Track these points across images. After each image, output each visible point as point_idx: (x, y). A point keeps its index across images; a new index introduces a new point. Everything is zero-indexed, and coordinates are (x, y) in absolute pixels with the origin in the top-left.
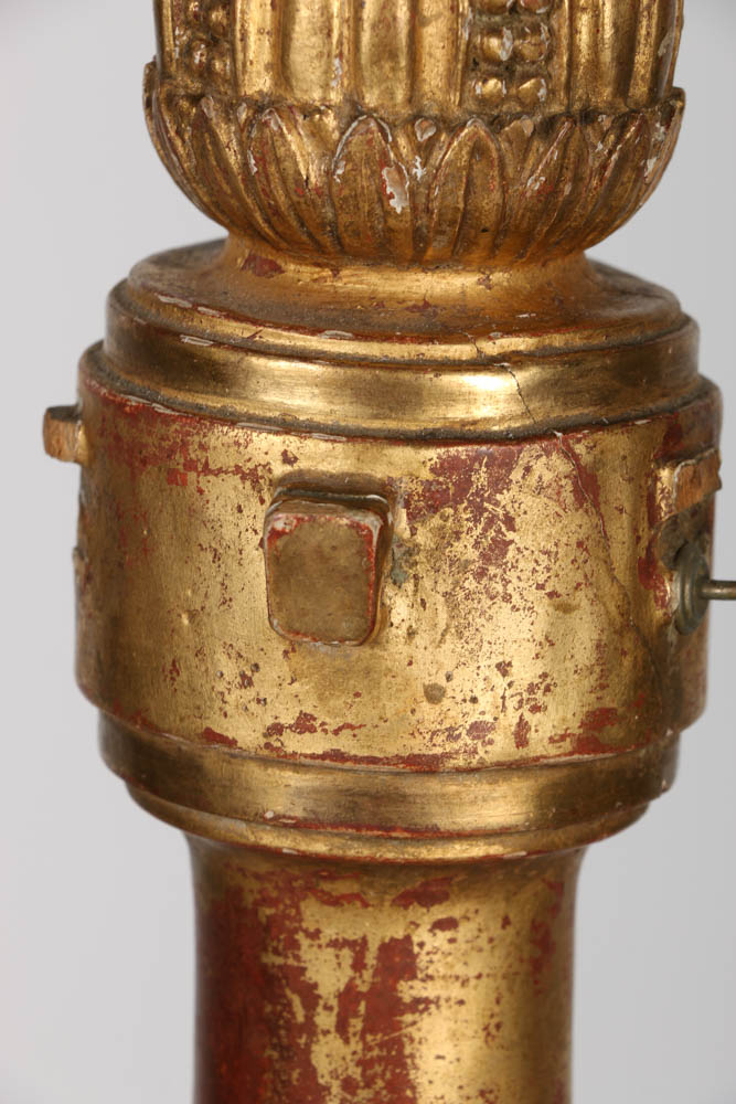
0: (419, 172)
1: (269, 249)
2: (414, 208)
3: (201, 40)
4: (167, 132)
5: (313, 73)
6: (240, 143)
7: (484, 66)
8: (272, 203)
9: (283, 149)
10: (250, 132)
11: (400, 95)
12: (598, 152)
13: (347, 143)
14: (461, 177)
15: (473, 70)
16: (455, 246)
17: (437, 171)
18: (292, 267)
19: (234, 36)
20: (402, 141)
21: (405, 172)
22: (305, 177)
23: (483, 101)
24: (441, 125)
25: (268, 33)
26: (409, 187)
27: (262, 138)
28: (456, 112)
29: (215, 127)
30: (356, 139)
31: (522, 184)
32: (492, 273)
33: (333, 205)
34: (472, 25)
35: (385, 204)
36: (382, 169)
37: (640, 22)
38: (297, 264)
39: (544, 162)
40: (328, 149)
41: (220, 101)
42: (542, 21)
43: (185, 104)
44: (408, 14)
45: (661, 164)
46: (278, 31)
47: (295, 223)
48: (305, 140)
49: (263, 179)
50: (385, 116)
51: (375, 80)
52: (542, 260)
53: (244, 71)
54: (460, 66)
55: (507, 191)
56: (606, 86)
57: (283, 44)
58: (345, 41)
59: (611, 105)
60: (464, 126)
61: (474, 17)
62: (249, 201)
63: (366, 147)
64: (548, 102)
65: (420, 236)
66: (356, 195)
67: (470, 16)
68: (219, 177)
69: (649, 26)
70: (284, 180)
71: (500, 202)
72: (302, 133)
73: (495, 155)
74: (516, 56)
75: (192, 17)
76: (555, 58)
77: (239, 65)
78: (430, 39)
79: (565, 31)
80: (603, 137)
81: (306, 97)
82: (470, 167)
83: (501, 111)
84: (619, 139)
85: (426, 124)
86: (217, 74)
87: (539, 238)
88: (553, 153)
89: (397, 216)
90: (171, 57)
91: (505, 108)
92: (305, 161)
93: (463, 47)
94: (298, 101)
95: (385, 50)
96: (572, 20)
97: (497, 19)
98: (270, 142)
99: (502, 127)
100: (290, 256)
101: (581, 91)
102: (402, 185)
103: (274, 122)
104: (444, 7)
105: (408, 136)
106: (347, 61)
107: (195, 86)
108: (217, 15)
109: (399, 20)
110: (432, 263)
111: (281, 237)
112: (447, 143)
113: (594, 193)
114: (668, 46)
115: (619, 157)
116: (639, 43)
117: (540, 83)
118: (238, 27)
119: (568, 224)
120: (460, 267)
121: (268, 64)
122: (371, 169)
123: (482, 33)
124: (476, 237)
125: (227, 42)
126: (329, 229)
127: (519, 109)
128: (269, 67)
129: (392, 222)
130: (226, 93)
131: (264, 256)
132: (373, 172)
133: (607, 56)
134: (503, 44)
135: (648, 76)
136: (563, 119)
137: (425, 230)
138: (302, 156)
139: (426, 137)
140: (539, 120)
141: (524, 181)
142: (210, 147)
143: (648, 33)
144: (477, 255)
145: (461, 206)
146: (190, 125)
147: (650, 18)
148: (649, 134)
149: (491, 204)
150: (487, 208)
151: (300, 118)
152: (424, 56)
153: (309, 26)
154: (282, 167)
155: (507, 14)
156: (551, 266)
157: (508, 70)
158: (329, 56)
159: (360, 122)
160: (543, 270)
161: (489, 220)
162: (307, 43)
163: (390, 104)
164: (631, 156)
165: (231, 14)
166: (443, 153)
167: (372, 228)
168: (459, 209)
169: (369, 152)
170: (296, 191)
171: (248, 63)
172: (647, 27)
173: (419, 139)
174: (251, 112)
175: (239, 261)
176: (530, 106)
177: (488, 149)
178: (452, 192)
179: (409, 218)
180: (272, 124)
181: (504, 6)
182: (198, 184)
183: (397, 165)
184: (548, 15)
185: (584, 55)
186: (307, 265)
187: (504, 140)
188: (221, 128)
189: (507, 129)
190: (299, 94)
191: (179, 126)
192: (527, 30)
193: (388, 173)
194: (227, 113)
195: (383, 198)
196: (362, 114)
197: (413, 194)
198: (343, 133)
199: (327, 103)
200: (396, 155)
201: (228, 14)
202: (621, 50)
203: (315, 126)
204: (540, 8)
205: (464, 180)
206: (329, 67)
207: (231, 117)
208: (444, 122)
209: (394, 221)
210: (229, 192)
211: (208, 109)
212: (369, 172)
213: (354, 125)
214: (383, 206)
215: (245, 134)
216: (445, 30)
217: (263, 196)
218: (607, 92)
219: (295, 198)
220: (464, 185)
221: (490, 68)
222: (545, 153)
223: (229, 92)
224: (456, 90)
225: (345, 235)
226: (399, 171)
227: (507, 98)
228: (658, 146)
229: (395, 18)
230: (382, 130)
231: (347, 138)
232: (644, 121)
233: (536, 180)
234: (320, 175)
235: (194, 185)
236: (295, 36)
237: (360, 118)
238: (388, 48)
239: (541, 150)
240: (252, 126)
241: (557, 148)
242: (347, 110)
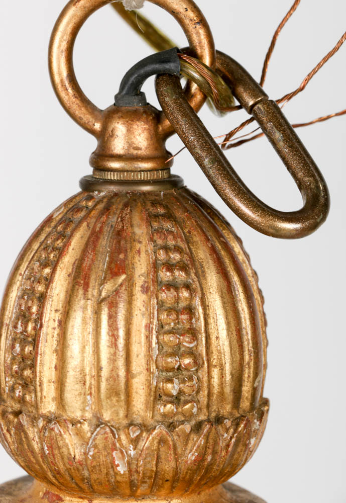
0: (132, 453)
1: (56, 489)
2: (130, 471)
3: (19, 384)
4: (2, 430)
5: (77, 403)
6: (40, 438)
7: (164, 398)
8: (57, 468)
9: (61, 442)
10: (45, 433)
11: (122, 413)
12: (225, 438)
13: (95, 439)
14: (154, 455)
15: (159, 400)
16: (152, 488)
17: (142, 451)
18: (68, 498)
19: (36, 384)
20: (123, 437)
21: (125, 453)
22: (73, 456)
23: (164, 415)
24: (143, 428)
25: (53, 382)
26: (127, 461)
27: (51, 436)
28: (150, 422)
29: (26, 430)
30: (99, 437)
31: (185, 457)
32: (172, 500)
33: (88, 470)
34: (158, 377)
35: (115, 469)
36: (113, 451)
37: (244, 370)
38: (70, 497)
39: (197, 445)
40: (85, 442)
41: (29, 416)
42: (194, 374)
43: (11, 417)
44: (125, 373)
45: (258, 440)
46: (59, 381)
47: (68, 478)
48: (73, 437)
49: (52, 457)
50: (114, 424)
51: (109, 407)
52: (198, 492)
53: (41, 402)
54: (152, 399)
55: (178, 461)
56: (228, 404)
57: (61, 388)
58: (93, 387)
59: (231, 414)
60: (154, 429)
61: (159, 374)
62: (44, 467)
63: (105, 441)
64: (198, 414)
65: (133, 484)
66: (100, 465)
67: (157, 373)
68: (29, 454)
69: (249, 372)
70: (62, 458)
71: (175, 466)
72: (71, 433)
73: (171, 443)
74: (181, 392)
75: (14, 373)
76: (201, 392)
77: (39, 398)
78: (137, 384)
79: (205, 379)
80: (227, 430)
81: (73, 415)
82: (158, 449)
83: (174, 420)
84: (235, 431)
85: (135, 429)
86: (27, 402)
87: (195, 482)
88: (201, 441)
89: (121, 475)
90: (4, 390)
91: (176, 419)
92: (73, 448)
93: (153, 389)
94: (69, 417)
95: (114, 392)
96: (209, 373)
97: (171, 374)
98: (55, 439)
99: (175, 428)
100: (67, 493)
101: (215, 407)
102: (124, 460)
103: (57, 428)
104: (144, 369)
105: (126, 435)
106: (94, 397)
107: (17, 407)
108: (27, 373)
109: (120, 376)
110: (140, 497)
111: (62, 485)
112: (146, 437)
113: (224, 458)
114: (259, 382)
115: (236, 440)
116: (244, 381)
117: (194, 405)
118: (38, 379)
119: (211, 474)
120: (155, 498)
121: (54, 397)
122: (107, 452)
123: (163, 382)
124: (162, 484)
125: (32, 385)
126: (86, 481)
127: (183, 419)
128: (54, 399)
129: (119, 478)
130: (32, 412)
131: (53, 492)
132: (108, 453)
133: (228, 390)
134: (174, 387)
135: (249, 397)
136: (206, 423)
137: (136, 481)
138: (72, 445)
139: (135, 435)
140: (193, 423)
141: (186, 455)
142: (24, 439)
143: (249, 376)
144: (163, 492)
145: (154, 469)
146: (14, 427)
147: (249, 367)
148: (251, 427)
149: (170, 468)
150: (168, 470)
151: (70, 426)
152: (133, 393)
153: (75, 380)
154: (61, 451)
155: (176, 370)
156: (203, 494)
157: (177, 400)
158: (84, 395)
159: (101, 428)
160: (198, 496)
161: (169, 476)
162: (73, 388)
163: (116, 418)
164: (242, 440)
165: (34, 373)
166: (144, 443)
167: (108, 481)
168: (153, 471)
169: (106, 444)
170: (68, 463)
171: (43, 397)
172: (248, 373)
173: (132, 436)
174: (45, 422)
175: (41, 493)
176: (189, 417)
177: (168, 440)
178: (149, 462)
179: (127, 476)
180: (56, 430)
181: (174, 368)
182: (18, 456)
183: (120, 450)
184: (197, 370)
185: (216, 389)
186: (75, 497)
187: (176, 435)
188: (30, 430)
189: (177, 429)
190: (69, 414)
191: (8, 427)
192: (186, 379)
193: (116, 454)
194: (33, 423)
195: (113, 466)
196: (102, 424)
197: (129, 463)
198: (92, 434)
199: (84, 418)
200: (120, 445)
201: (33, 372)
202: (235, 386)
203: (78, 430)
204: (192, 368)
205: (156, 456)
206: (85, 400)
207: (35, 424)
208: (145, 426)
209: (120, 478)
210: (34, 461)
211: (23, 420)
212: (106, 453)
213: (98, 429)
214: (114, 470)
215: (42, 433)
216: (144, 380)
217: (52, 465)
218: (228, 408)
219: (69, 466)
220: (155, 459)
221: (167, 398)
222: (197, 441)
223: (34, 411)
224: (150, 411)
225: (94, 484)
226: (122, 452)
227: (177, 413)
228: (256, 432)
229: (118, 376)
230: (112, 432)
231: (95, 436)
232: (248, 421)
233: (193, 455)
234: (81, 455)
235: (16, 457)
236: (67, 384)
237: (101, 426)
238: (115, 390)
239: (195, 439)
240: (46, 429)
241: (203, 438)
242: (94, 421)
